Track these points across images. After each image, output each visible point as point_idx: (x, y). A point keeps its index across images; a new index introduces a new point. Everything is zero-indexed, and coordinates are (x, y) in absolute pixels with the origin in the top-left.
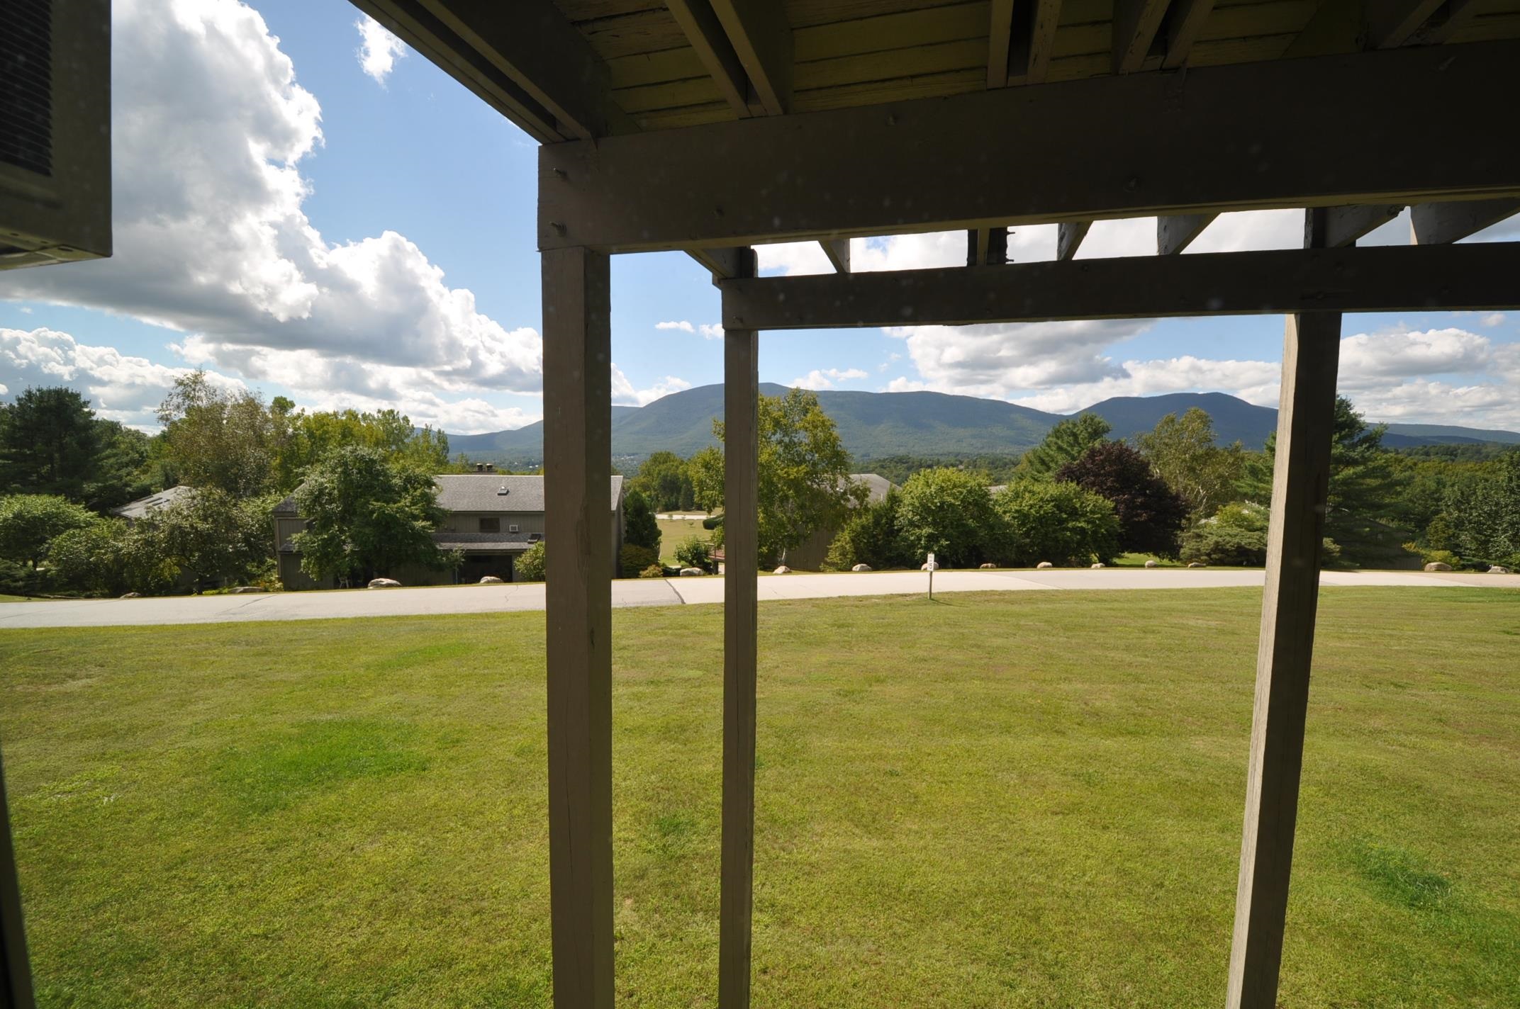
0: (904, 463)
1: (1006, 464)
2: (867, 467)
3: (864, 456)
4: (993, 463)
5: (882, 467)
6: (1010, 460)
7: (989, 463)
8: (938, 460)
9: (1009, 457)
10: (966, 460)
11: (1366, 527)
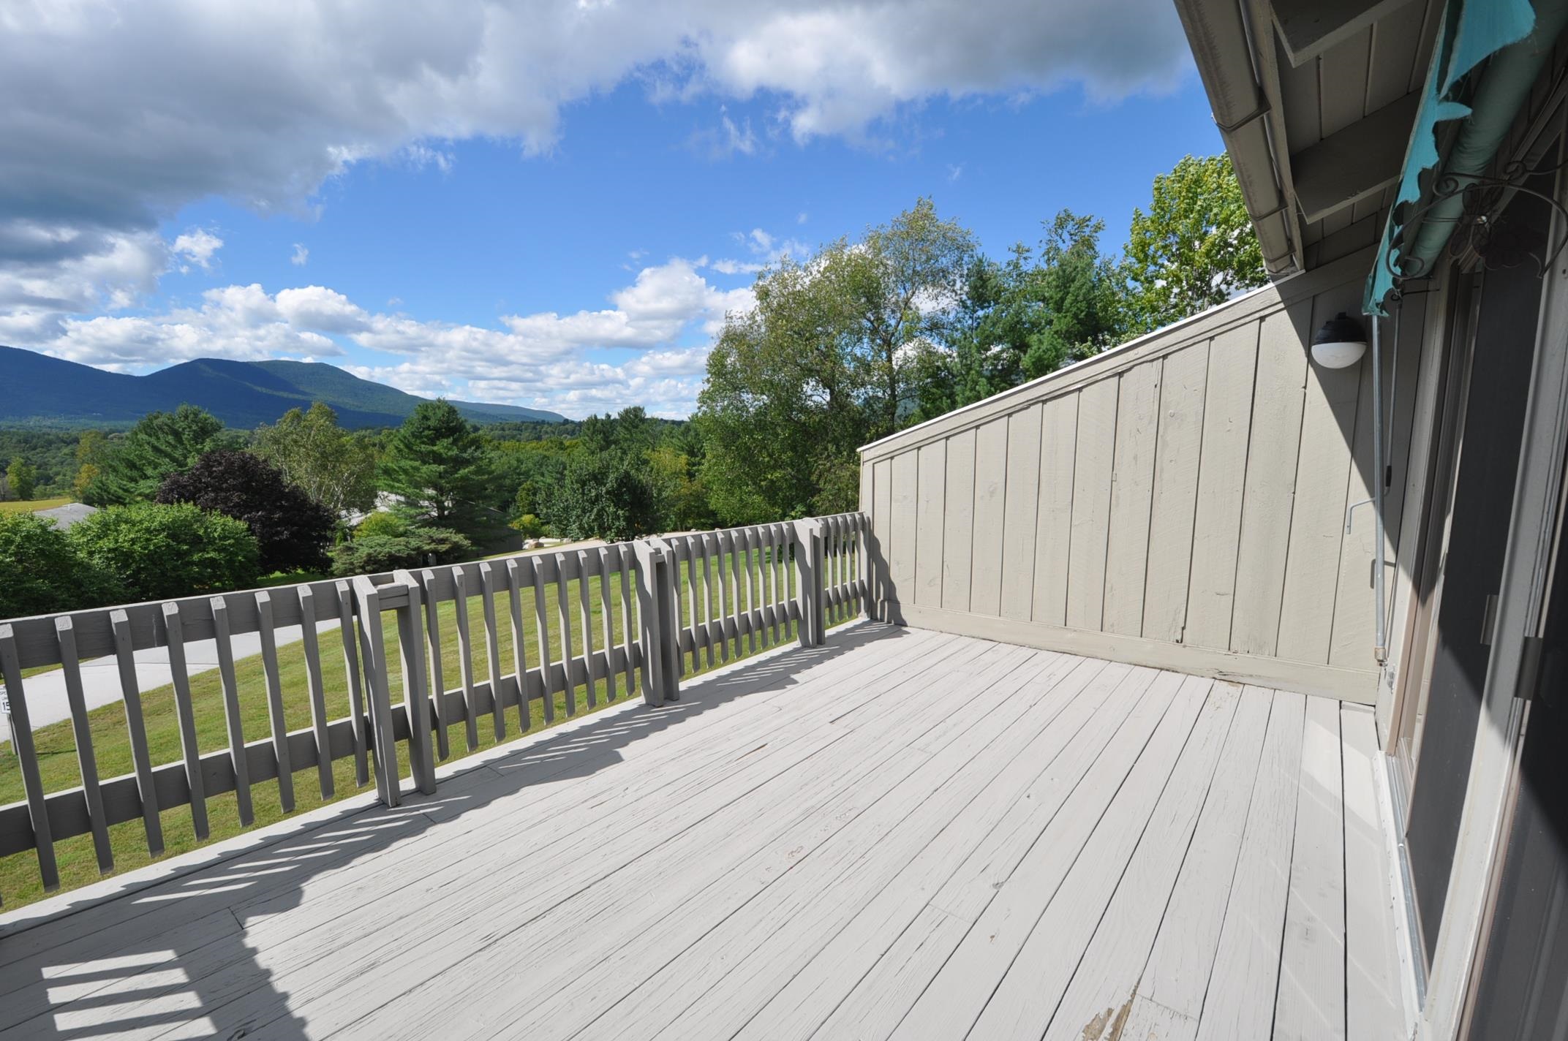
1: (50, 443)
4: (26, 442)
6: (58, 437)
7: (19, 441)
9: (54, 431)
11: (484, 516)
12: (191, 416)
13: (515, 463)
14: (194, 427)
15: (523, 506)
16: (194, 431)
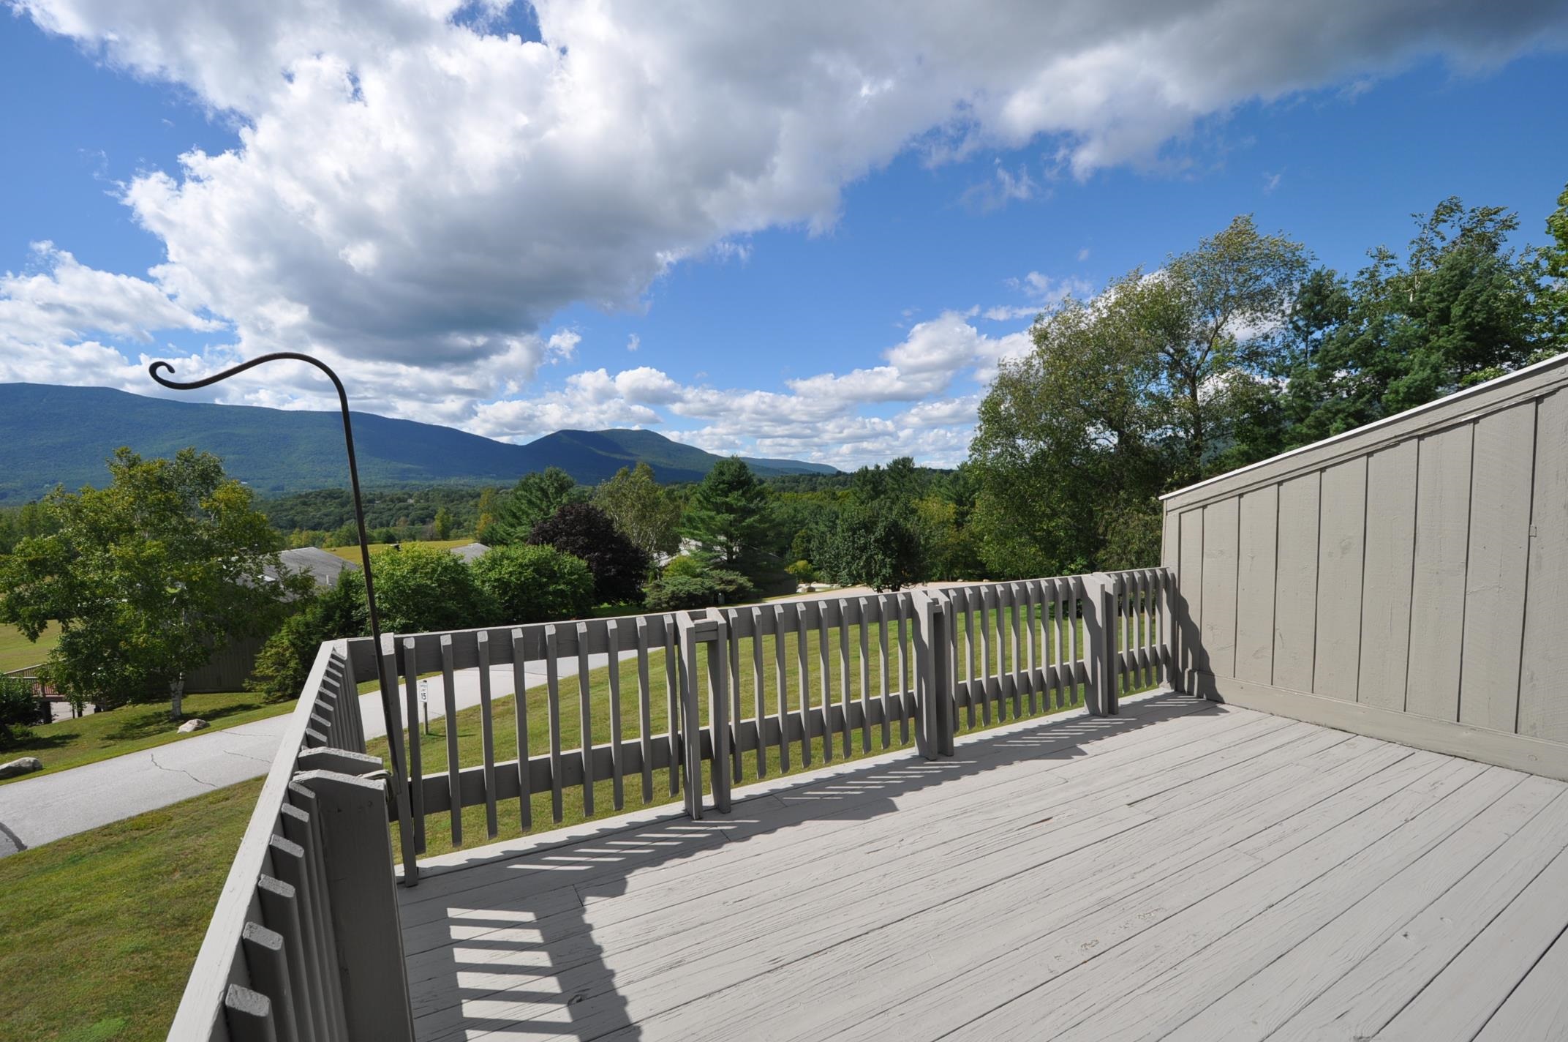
0: (335, 498)
1: (462, 497)
2: (282, 505)
3: (274, 489)
4: (448, 496)
5: (304, 503)
6: (468, 493)
7: (444, 496)
8: (381, 493)
9: (466, 488)
10: (416, 493)
11: (764, 560)
12: (554, 476)
13: (792, 512)
14: (555, 485)
15: (798, 553)
16: (556, 488)
